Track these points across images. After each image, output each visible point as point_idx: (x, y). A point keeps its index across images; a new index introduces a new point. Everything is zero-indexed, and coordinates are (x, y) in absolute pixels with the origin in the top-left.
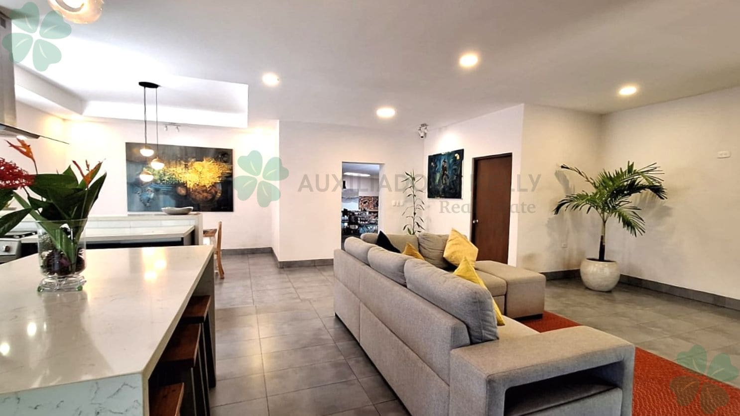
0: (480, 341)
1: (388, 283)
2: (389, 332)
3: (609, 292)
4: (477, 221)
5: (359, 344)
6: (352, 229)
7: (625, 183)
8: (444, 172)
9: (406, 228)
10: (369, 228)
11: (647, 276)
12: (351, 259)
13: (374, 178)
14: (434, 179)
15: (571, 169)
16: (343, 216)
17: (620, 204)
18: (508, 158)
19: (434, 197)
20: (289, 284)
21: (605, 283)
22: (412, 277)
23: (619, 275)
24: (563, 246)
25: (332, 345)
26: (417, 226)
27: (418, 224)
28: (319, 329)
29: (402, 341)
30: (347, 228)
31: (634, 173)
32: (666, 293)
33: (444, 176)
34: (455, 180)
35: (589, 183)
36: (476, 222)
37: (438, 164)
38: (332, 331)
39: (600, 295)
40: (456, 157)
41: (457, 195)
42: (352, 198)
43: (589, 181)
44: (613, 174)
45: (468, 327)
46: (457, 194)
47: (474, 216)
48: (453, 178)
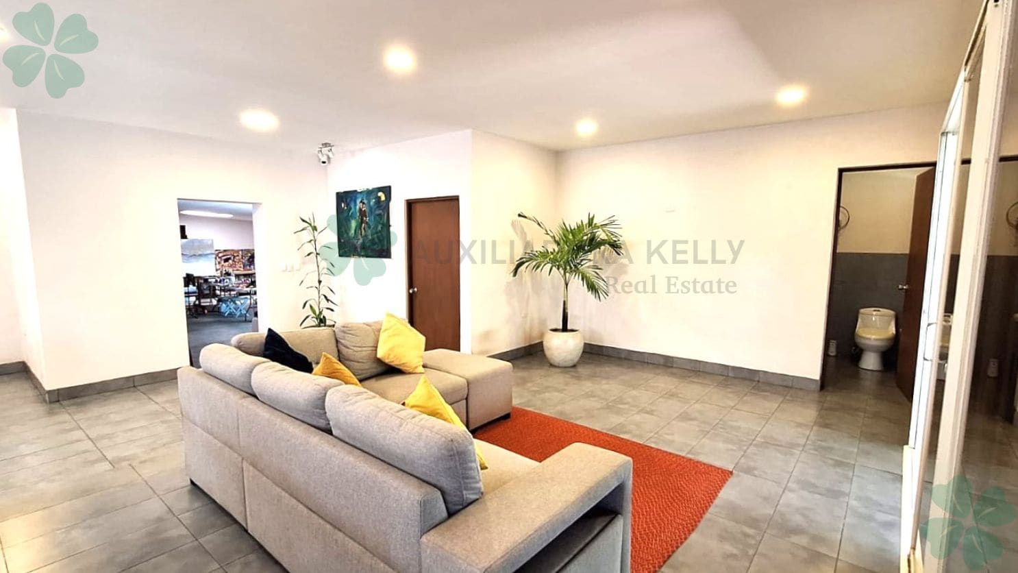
0: (461, 507)
1: (297, 432)
2: (305, 510)
3: (574, 366)
4: (416, 289)
5: (246, 531)
6: (204, 307)
7: (585, 238)
8: (362, 219)
9: (308, 305)
10: (238, 302)
11: (608, 343)
12: (217, 388)
13: (243, 221)
14: (349, 228)
15: (530, 219)
16: (186, 285)
17: (582, 263)
18: (453, 203)
19: (348, 256)
20: (78, 434)
21: (570, 357)
22: (342, 419)
23: (583, 345)
24: (523, 315)
25: (191, 544)
26: (324, 300)
27: (325, 297)
28: (160, 520)
29: (331, 524)
30: (195, 305)
31: (595, 226)
32: (625, 359)
33: (363, 225)
34: (380, 231)
35: (548, 236)
36: (414, 292)
37: (352, 206)
38: (186, 517)
39: (567, 373)
40: (380, 197)
41: (385, 253)
42: (200, 255)
43: (548, 234)
44: (574, 226)
45: (443, 493)
46: (384, 250)
47: (411, 284)
48: (377, 228)
